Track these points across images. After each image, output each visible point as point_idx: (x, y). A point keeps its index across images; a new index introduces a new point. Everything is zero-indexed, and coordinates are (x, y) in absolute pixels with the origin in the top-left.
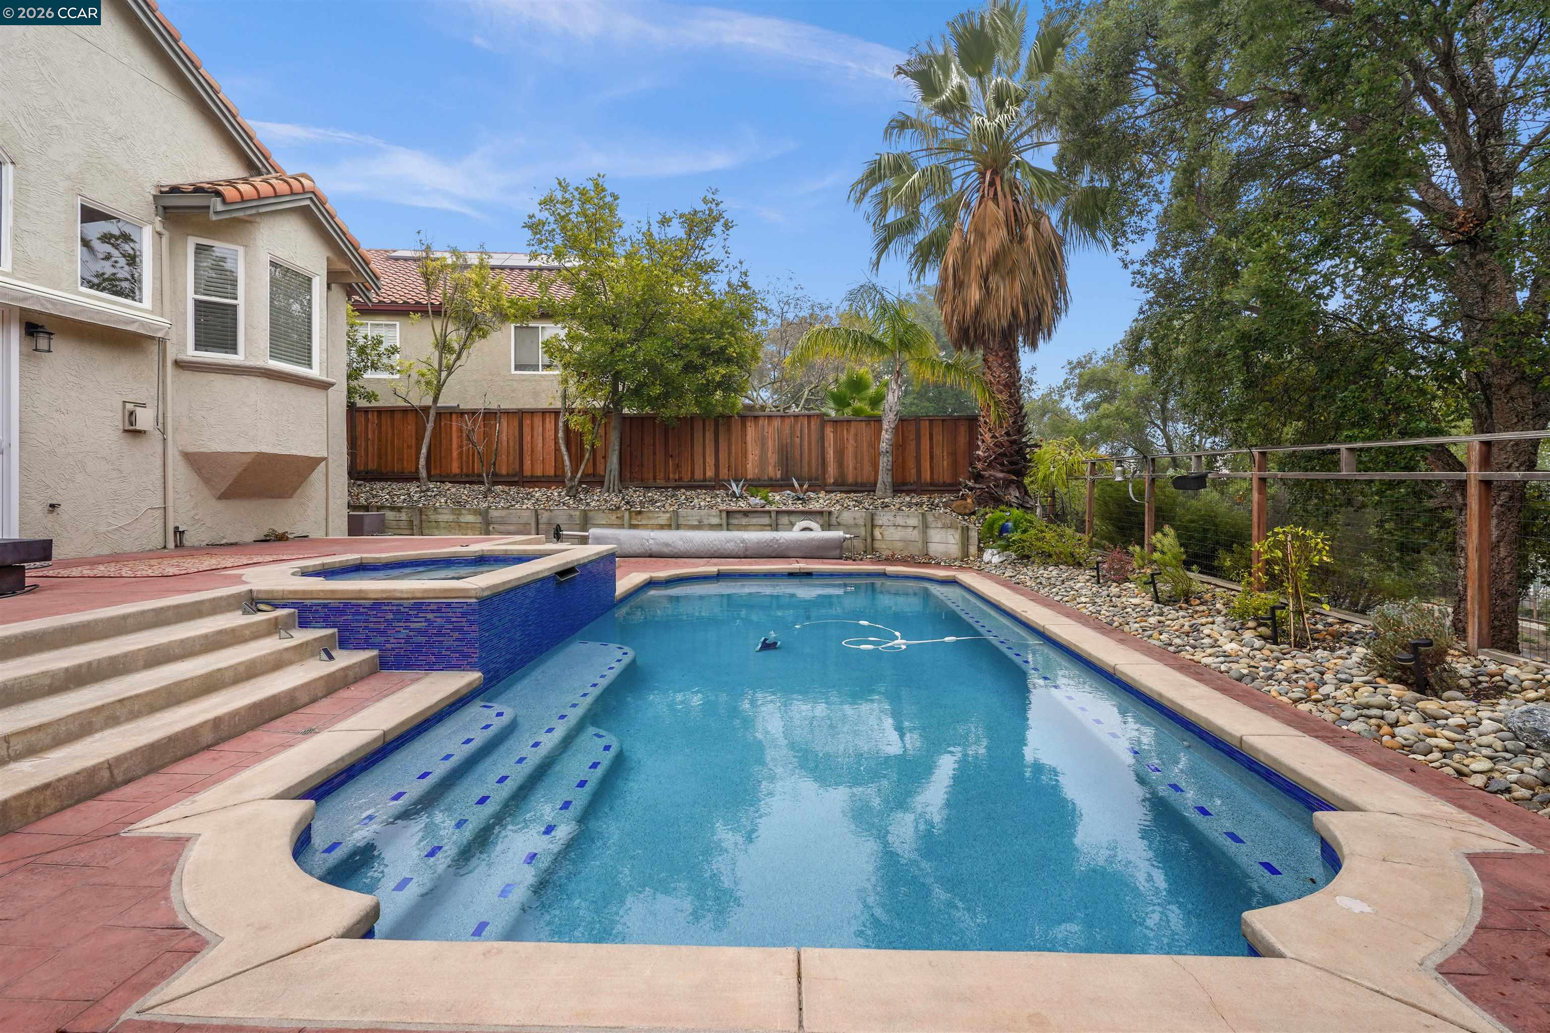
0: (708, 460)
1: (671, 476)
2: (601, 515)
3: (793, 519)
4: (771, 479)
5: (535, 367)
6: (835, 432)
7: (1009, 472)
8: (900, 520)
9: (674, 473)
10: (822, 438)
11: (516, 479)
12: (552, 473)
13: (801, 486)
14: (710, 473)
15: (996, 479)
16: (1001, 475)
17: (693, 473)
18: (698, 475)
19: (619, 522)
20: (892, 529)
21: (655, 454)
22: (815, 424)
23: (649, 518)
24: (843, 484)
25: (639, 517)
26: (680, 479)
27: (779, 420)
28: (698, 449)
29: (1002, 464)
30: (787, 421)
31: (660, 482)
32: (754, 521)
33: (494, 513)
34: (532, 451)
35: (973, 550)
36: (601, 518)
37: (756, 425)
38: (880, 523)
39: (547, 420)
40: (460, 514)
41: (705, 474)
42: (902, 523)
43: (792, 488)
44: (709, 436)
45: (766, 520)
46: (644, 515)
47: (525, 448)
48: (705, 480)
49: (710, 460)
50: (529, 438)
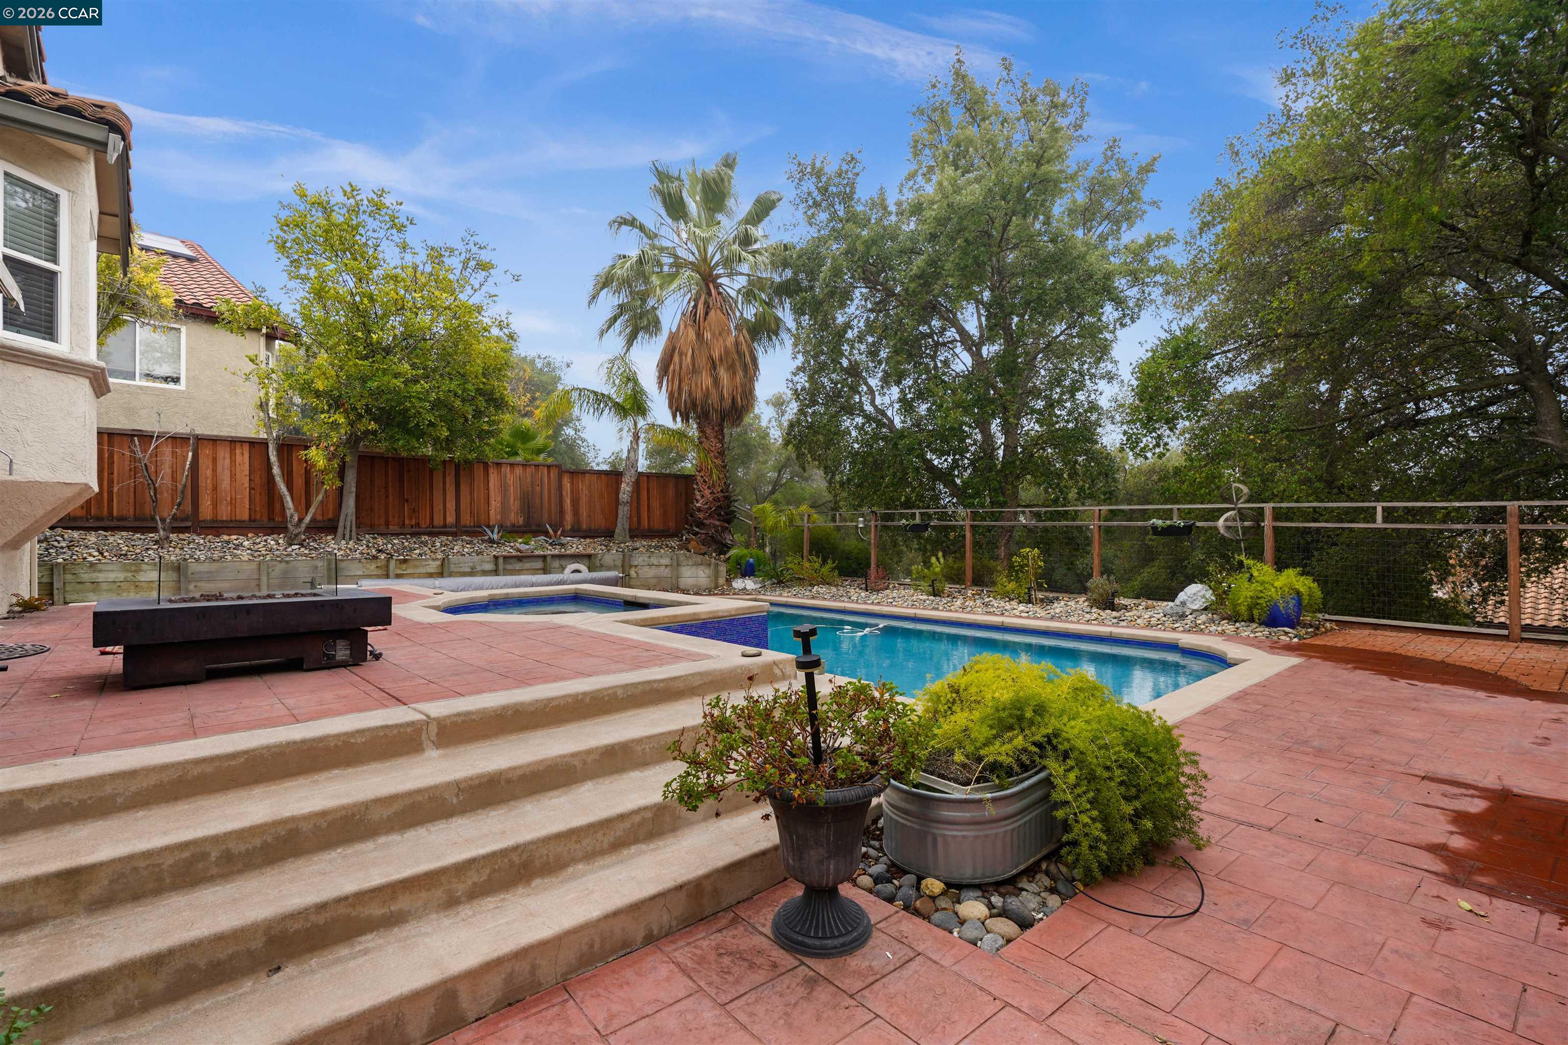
0: (448, 506)
1: (407, 522)
2: (356, 565)
3: (563, 563)
4: (514, 525)
5: (133, 377)
6: (572, 483)
7: (724, 521)
8: (654, 560)
9: (410, 518)
10: (560, 487)
11: (189, 524)
12: (246, 517)
13: (555, 532)
14: (451, 519)
15: (715, 526)
16: (718, 523)
17: (432, 518)
18: (438, 521)
19: (380, 572)
20: (646, 569)
21: (387, 497)
22: (554, 473)
23: (416, 567)
24: (578, 531)
25: (404, 566)
26: (418, 525)
27: (521, 468)
28: (438, 495)
29: (720, 515)
30: (529, 470)
31: (396, 529)
32: (528, 565)
33: (193, 567)
34: (215, 489)
35: (722, 581)
36: (356, 569)
37: (499, 472)
38: (636, 563)
39: (238, 451)
40: (138, 571)
41: (445, 519)
42: (656, 562)
43: (546, 533)
44: (450, 480)
45: (539, 564)
46: (411, 564)
47: (202, 483)
48: (445, 526)
49: (451, 505)
50: (209, 472)
